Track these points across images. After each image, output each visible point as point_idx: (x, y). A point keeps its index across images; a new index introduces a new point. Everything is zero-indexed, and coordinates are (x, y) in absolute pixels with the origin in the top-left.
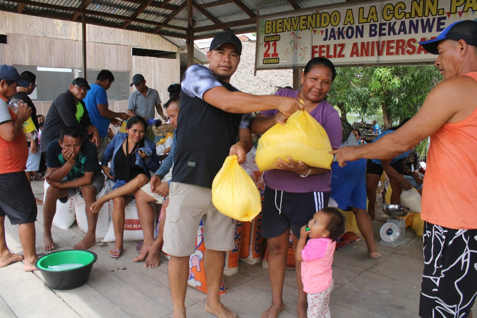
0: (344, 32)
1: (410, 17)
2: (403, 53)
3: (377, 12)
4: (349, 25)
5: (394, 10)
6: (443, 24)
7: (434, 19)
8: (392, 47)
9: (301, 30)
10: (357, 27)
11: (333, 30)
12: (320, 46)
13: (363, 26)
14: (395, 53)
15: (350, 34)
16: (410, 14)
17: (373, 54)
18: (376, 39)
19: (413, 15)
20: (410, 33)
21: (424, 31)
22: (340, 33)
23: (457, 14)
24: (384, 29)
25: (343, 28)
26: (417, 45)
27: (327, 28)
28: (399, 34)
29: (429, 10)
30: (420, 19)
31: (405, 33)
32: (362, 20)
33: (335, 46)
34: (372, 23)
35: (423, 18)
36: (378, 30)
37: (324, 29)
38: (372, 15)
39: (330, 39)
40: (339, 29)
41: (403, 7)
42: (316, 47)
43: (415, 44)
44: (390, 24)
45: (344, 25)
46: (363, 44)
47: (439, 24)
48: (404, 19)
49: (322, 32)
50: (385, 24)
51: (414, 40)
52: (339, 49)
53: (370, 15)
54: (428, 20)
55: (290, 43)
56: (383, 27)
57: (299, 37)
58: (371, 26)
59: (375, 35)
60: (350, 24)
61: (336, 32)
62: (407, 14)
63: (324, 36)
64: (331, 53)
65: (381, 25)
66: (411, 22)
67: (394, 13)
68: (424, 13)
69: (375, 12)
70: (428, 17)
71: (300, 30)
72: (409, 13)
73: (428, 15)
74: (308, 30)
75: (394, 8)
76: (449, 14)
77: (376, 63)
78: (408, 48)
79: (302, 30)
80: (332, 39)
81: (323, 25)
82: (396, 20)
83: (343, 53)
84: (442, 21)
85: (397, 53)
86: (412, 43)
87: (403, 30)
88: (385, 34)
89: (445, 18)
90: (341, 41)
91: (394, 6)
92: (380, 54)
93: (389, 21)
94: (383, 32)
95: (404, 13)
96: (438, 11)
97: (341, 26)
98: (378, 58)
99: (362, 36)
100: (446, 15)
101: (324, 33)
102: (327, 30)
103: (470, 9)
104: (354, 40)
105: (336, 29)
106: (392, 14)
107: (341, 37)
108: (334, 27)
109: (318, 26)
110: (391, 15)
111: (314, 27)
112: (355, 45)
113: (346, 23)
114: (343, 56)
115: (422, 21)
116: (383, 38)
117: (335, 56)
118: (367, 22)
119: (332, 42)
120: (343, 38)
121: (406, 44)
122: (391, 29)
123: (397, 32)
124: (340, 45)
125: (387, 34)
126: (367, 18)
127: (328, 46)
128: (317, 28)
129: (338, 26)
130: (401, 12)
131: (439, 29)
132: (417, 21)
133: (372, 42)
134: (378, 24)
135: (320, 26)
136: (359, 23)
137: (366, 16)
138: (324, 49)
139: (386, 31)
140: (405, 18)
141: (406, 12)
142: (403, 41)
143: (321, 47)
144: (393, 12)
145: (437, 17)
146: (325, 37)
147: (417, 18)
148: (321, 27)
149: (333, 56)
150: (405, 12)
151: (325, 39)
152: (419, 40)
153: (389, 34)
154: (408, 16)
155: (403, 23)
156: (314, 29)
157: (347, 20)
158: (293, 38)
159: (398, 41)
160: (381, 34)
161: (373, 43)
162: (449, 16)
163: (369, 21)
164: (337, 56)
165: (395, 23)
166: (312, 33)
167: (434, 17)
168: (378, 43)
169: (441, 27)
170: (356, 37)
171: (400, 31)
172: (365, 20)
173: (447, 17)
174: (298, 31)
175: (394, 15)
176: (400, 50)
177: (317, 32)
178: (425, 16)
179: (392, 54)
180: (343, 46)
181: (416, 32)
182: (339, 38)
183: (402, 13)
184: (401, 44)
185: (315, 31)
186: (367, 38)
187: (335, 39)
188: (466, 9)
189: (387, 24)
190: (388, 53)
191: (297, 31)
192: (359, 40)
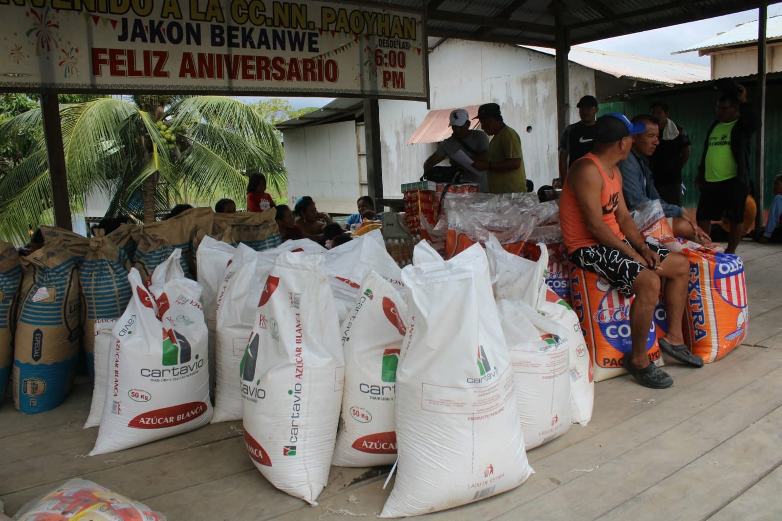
0: (164, 30)
1: (273, 25)
2: (268, 78)
3: (222, 5)
4: (171, 19)
5: (248, 9)
6: (316, 43)
7: (304, 34)
8: (251, 67)
9: (58, 9)
10: (189, 26)
11: (138, 23)
12: (111, 50)
13: (198, 26)
14: (256, 77)
15: (175, 36)
16: (273, 20)
17: (220, 76)
18: (223, 50)
19: (277, 23)
20: (275, 48)
21: (293, 49)
22: (156, 32)
23: (330, 33)
24: (236, 37)
25: (161, 23)
26: (287, 68)
27: (124, 16)
28: (259, 47)
29: (297, 20)
30: (286, 30)
31: (268, 48)
32: (195, 15)
33: (146, 54)
34: (214, 22)
35: (290, 29)
36: (225, 36)
37: (118, 18)
38: (214, 9)
39: (133, 40)
40: (152, 22)
41: (262, 8)
42: (104, 51)
43: (283, 66)
44: (244, 29)
45: (162, 17)
46: (201, 56)
47: (311, 42)
48: (264, 26)
49: (114, 23)
50: (237, 29)
51: (282, 60)
52: (155, 61)
53: (210, 9)
54: (297, 34)
55: (28, 34)
56: (234, 33)
57: (53, 23)
58: (213, 28)
59: (221, 44)
60: (175, 18)
61: (146, 27)
62: (268, 20)
63: (119, 31)
64: (140, 66)
65: (230, 29)
66: (275, 33)
67: (248, 14)
68: (290, 22)
69: (218, 6)
70: (297, 30)
71: (53, 7)
72: (271, 18)
73: (295, 26)
74: (77, 13)
75: (248, 6)
76: (321, 30)
77: (227, 90)
78: (275, 71)
79: (60, 11)
80: (139, 40)
81: (114, 8)
82: (253, 26)
83: (165, 69)
84: (314, 39)
85: (259, 77)
86: (279, 63)
87: (263, 42)
88: (237, 45)
89: (316, 35)
90: (157, 46)
91: (248, 3)
92: (232, 75)
93: (243, 26)
94: (234, 41)
95: (263, 17)
96: (308, 23)
97: (156, 17)
98: (230, 83)
99: (198, 42)
100: (317, 31)
101: (119, 26)
102: (125, 21)
103: (342, 30)
104: (183, 47)
105: (145, 22)
106: (247, 16)
107: (157, 38)
108: (142, 18)
109: (103, 7)
110: (245, 17)
111: (92, 8)
112: (187, 56)
113: (165, 14)
114: (165, 74)
115: (289, 33)
116: (235, 51)
117: (148, 73)
118: (205, 20)
119: (139, 47)
120: (162, 41)
121: (271, 64)
122: (247, 38)
123: (256, 44)
124: (156, 53)
125: (241, 45)
126: (206, 14)
127: (131, 54)
128: (99, 12)
129: (150, 17)
130: (259, 15)
131: (311, 50)
132: (283, 32)
133: (217, 55)
134: (225, 26)
135: (108, 10)
136: (191, 19)
137: (203, 9)
138: (124, 58)
139: (239, 40)
140: (267, 26)
141: (267, 16)
142: (266, 59)
143: (114, 52)
144: (246, 12)
145: (307, 31)
146: (121, 34)
147: (282, 28)
148: (111, 13)
149: (143, 73)
150: (265, 16)
151: (123, 38)
152: (288, 61)
153: (244, 46)
154: (269, 22)
155: (263, 33)
156: (94, 14)
157: (168, 9)
158: (35, 24)
159: (259, 59)
160: (231, 45)
161: (219, 56)
162: (321, 34)
163: (208, 18)
164: (152, 73)
165: (252, 30)
166: (87, 20)
167: (304, 31)
168: (228, 57)
169: (314, 46)
170: (189, 43)
171: (260, 43)
172: (202, 17)
173: (319, 34)
174: (48, 9)
175: (249, 18)
176: (264, 72)
177: (100, 21)
178: (292, 28)
179: (252, 77)
180: (163, 56)
181: (283, 48)
182: (153, 41)
183: (260, 17)
184: (263, 63)
185: (96, 19)
186: (207, 47)
187: (144, 40)
188: (338, 29)
189: (240, 30)
190: (246, 76)
191: (45, 9)
192: (194, 50)
